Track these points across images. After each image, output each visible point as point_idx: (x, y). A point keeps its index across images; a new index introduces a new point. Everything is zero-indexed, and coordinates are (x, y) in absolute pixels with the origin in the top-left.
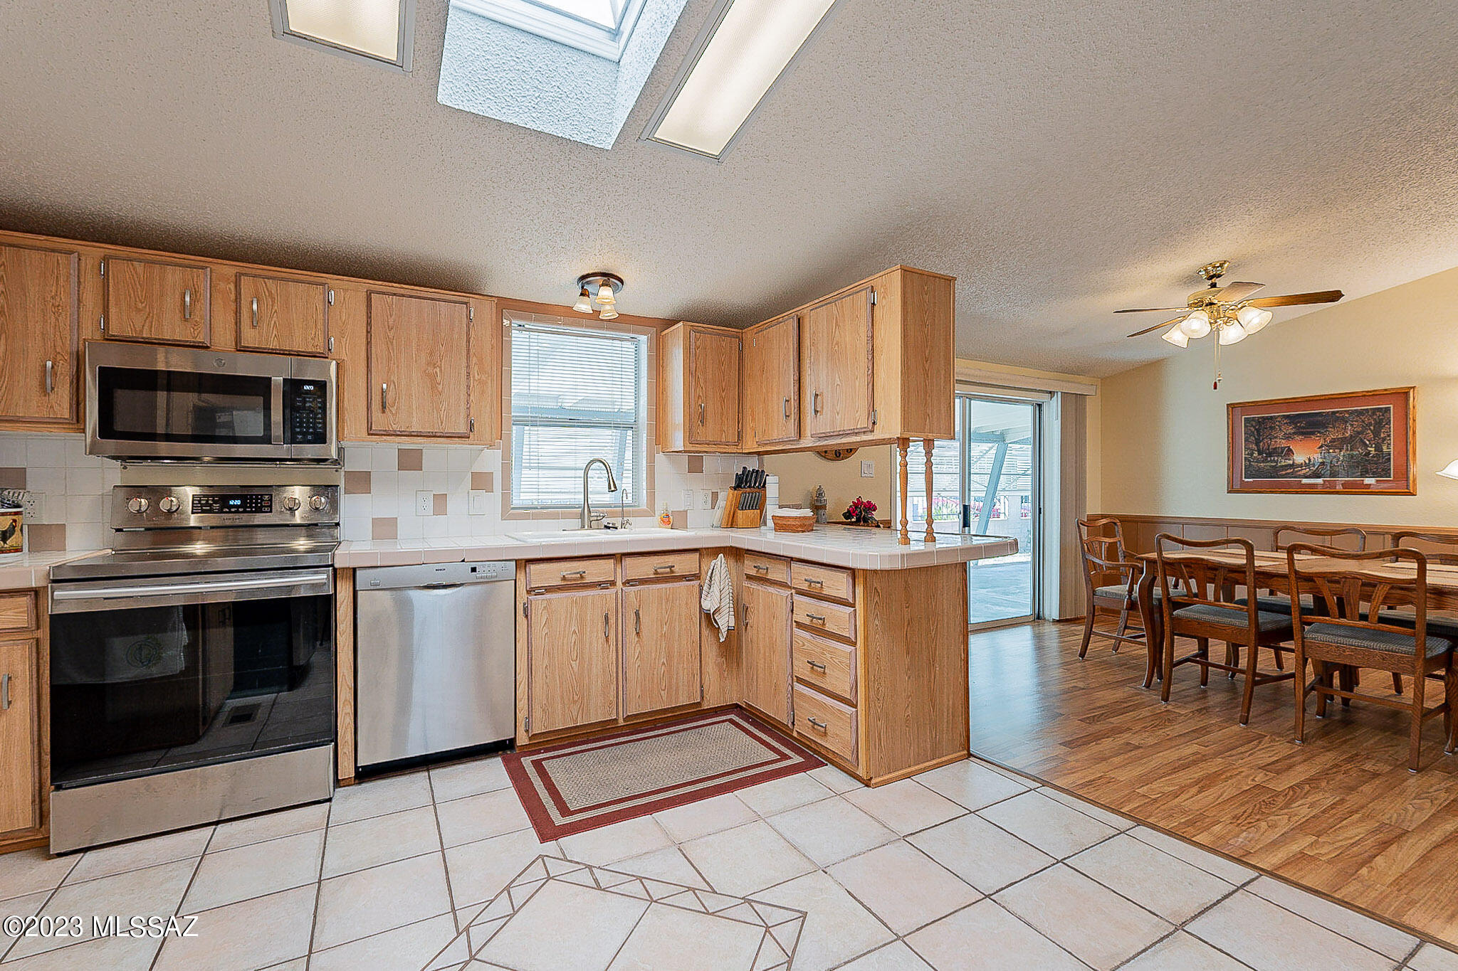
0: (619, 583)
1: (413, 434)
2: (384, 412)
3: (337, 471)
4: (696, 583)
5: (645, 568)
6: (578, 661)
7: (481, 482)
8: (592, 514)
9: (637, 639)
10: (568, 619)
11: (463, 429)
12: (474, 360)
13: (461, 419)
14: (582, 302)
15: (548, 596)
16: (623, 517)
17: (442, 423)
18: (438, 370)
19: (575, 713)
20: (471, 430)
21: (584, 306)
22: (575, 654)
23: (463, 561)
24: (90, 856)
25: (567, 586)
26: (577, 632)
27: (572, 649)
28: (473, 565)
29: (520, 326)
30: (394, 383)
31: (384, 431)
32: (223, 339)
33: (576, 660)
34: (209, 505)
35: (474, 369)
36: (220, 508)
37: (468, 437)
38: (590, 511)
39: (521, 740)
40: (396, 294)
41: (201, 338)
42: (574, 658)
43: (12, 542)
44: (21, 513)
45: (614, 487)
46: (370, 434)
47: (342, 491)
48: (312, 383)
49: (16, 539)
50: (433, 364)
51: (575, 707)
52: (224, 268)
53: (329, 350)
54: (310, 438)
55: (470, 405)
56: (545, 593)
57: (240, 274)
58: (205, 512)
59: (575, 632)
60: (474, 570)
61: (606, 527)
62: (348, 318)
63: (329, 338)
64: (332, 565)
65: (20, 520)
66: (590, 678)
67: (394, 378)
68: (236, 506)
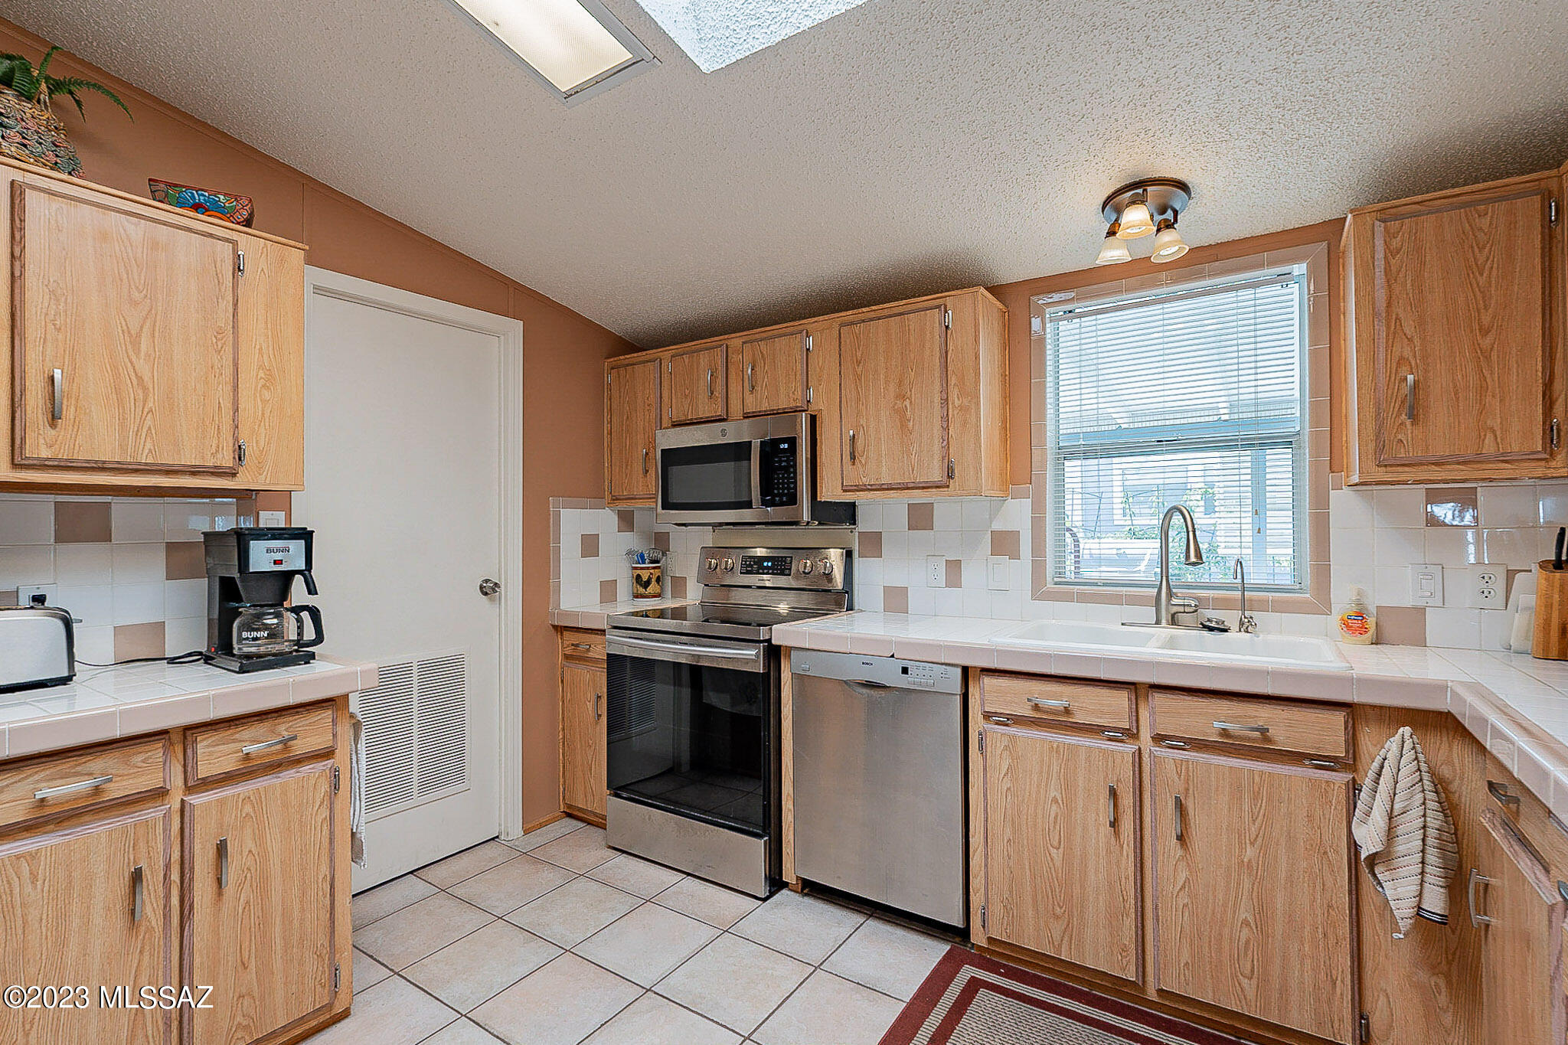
0: (1145, 735)
1: (884, 487)
2: (854, 464)
3: (852, 532)
4: (1341, 778)
5: (1212, 720)
6: (1061, 850)
7: (1004, 544)
8: (1175, 601)
9: (1180, 852)
10: (1045, 775)
11: (936, 475)
12: (953, 380)
13: (935, 461)
14: (1111, 248)
15: (1012, 730)
16: (1243, 610)
17: (913, 471)
18: (907, 402)
19: (1057, 936)
20: (949, 477)
21: (1115, 253)
22: (1057, 838)
23: (892, 656)
24: (623, 857)
25: (1042, 720)
26: (1060, 802)
27: (1052, 828)
28: (906, 664)
29: (1070, 312)
30: (863, 427)
31: (855, 486)
32: (736, 409)
33: (1058, 849)
34: (751, 566)
35: (954, 393)
36: (759, 568)
37: (948, 486)
38: (1170, 595)
39: (978, 937)
40: (863, 321)
41: (720, 412)
42: (1056, 844)
43: (650, 589)
44: (659, 567)
45: (1196, 556)
46: (845, 491)
47: (856, 555)
48: (784, 440)
49: (653, 588)
50: (902, 397)
51: (1057, 929)
52: (735, 341)
53: (809, 401)
54: (785, 499)
55: (948, 442)
56: (1007, 725)
57: (744, 343)
58: (748, 572)
59: (1057, 802)
60: (905, 671)
61: (1205, 627)
62: (825, 362)
63: (808, 388)
64: (769, 641)
65: (657, 573)
66: (1082, 887)
67: (863, 422)
68: (767, 568)
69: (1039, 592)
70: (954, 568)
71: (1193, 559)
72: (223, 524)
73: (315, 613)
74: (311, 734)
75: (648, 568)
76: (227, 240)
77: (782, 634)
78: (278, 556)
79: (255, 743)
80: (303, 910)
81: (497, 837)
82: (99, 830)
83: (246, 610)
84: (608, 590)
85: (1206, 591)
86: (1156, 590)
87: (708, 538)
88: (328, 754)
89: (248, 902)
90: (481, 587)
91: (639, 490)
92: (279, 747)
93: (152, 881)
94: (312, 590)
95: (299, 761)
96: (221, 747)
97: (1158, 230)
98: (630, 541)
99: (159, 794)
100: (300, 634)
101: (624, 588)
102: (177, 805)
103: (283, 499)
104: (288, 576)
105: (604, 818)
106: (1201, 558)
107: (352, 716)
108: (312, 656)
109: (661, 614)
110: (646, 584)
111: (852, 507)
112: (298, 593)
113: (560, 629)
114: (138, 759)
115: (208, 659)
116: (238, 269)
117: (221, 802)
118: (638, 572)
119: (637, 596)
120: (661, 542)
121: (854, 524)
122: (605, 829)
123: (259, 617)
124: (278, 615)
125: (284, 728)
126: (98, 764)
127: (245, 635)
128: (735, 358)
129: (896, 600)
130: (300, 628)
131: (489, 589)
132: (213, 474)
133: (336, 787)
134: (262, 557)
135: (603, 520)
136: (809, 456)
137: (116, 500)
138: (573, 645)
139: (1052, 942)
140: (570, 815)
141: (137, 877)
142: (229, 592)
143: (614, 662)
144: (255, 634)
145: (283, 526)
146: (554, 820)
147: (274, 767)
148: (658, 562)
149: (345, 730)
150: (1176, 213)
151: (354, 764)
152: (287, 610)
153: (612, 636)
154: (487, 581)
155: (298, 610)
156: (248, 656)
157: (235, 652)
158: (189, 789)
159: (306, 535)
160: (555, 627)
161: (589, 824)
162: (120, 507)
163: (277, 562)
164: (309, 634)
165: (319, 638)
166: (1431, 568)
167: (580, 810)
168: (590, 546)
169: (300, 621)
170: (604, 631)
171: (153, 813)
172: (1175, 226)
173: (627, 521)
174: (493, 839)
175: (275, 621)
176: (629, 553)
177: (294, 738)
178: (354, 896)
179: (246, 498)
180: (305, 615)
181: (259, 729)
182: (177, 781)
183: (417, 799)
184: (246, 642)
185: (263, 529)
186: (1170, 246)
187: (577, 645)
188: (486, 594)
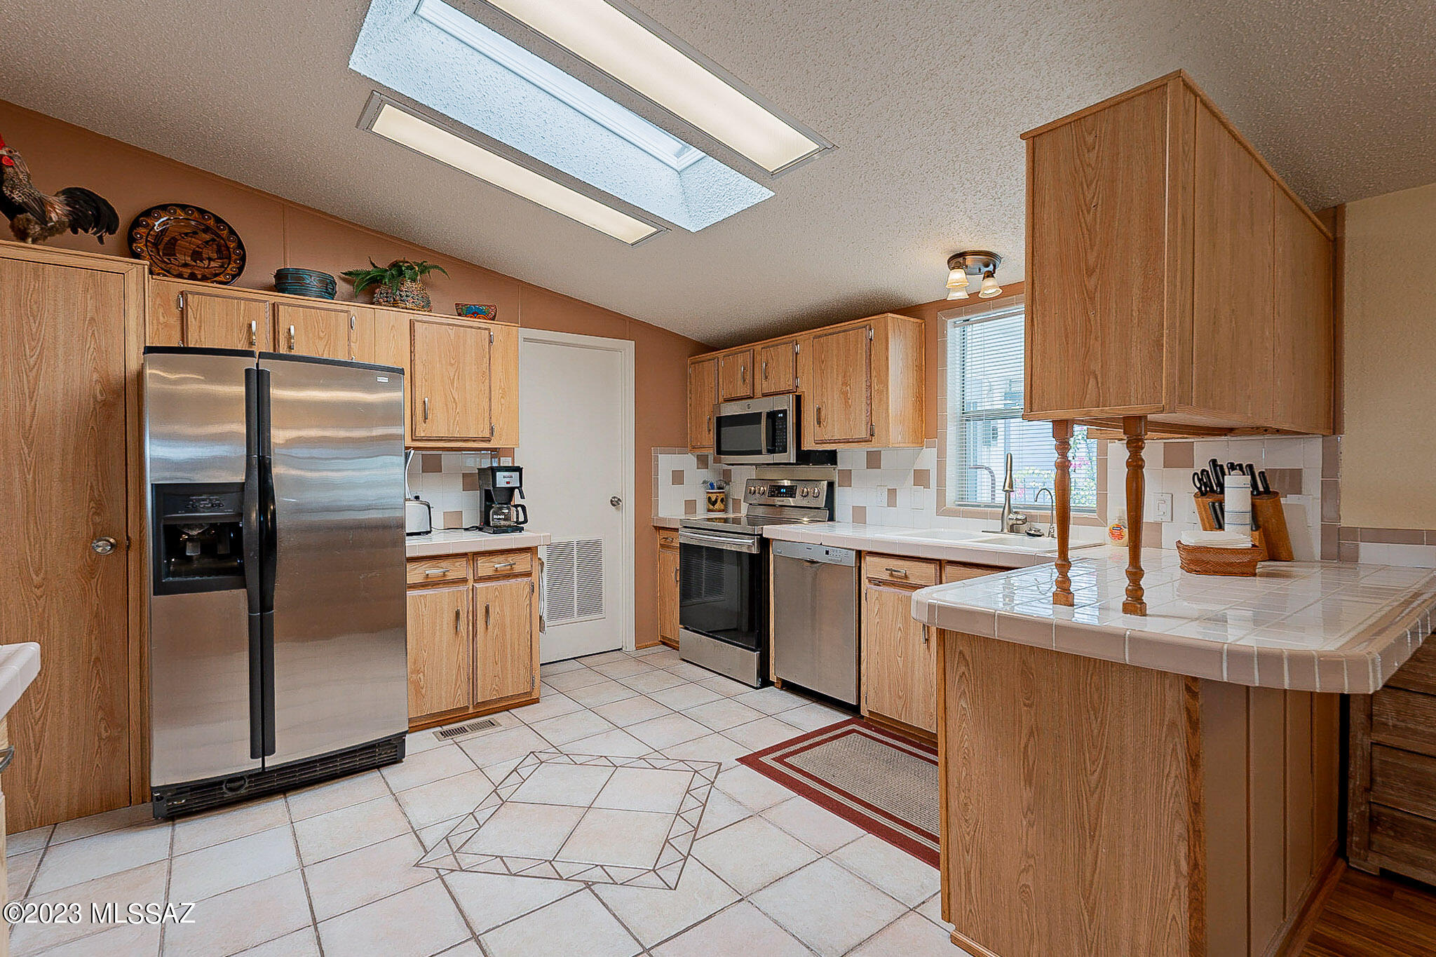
1: (836, 441)
2: (820, 426)
3: (833, 469)
6: (903, 659)
7: (921, 478)
8: (1011, 516)
10: (895, 614)
11: (864, 434)
12: (874, 374)
13: (863, 425)
14: (956, 291)
15: (881, 588)
17: (851, 431)
18: (848, 388)
19: (899, 708)
20: (871, 435)
21: (958, 294)
22: (901, 651)
23: (821, 544)
25: (894, 582)
27: (898, 645)
28: (828, 549)
29: (967, 320)
30: (825, 402)
31: (830, 440)
32: (758, 392)
33: (901, 657)
34: (774, 492)
35: (875, 380)
36: (778, 493)
37: (871, 441)
38: (1010, 512)
39: (864, 712)
40: (826, 335)
41: (749, 393)
42: (900, 654)
43: (717, 506)
44: (723, 492)
45: (1009, 487)
46: (817, 444)
47: (836, 485)
48: (780, 412)
49: (719, 505)
50: (845, 384)
51: (900, 703)
52: (758, 346)
53: (797, 386)
54: (781, 449)
55: (871, 413)
56: (880, 586)
57: (762, 348)
58: (772, 496)
59: (901, 630)
60: (827, 553)
61: (1028, 534)
62: (806, 362)
63: (797, 378)
64: (761, 535)
65: (722, 496)
66: (912, 680)
67: (825, 400)
68: (783, 493)
69: (942, 510)
70: (892, 493)
71: (1007, 488)
72: (486, 464)
73: (524, 508)
74: (522, 563)
75: (715, 493)
76: (486, 329)
77: (769, 531)
78: (508, 480)
79: (500, 564)
80: (519, 645)
81: (621, 649)
82: (445, 591)
83: (496, 506)
84: (690, 506)
85: (1036, 511)
86: (1002, 509)
87: (752, 473)
88: (528, 574)
89: (497, 635)
90: (611, 501)
91: (705, 443)
92: (509, 567)
93: (463, 616)
94: (522, 497)
95: (516, 576)
96: (487, 564)
97: (984, 279)
98: (706, 475)
99: (464, 581)
100: (518, 518)
101: (701, 505)
102: (471, 587)
103: (510, 452)
104: (512, 490)
105: (677, 643)
106: (1012, 487)
107: (540, 559)
108: (523, 529)
109: (726, 520)
110: (714, 503)
111: (834, 453)
112: (517, 499)
113: (658, 529)
114: (457, 564)
115: (480, 529)
116: (491, 342)
117: (487, 588)
118: (710, 495)
119: (709, 511)
120: (727, 477)
121: (836, 464)
122: (678, 650)
123: (501, 509)
124: (508, 508)
125: (511, 558)
126: (445, 564)
127: (495, 517)
128: (758, 358)
129: (860, 515)
130: (518, 515)
131: (615, 502)
132: (482, 441)
133: (533, 591)
134: (502, 480)
135: (687, 462)
136: (795, 421)
137: (444, 453)
138: (664, 538)
139: (897, 712)
140: (664, 643)
141: (458, 613)
142: (488, 497)
143: (685, 548)
144: (499, 517)
145: (510, 465)
146: (656, 645)
147: (507, 576)
148: (722, 489)
149: (536, 564)
150: (995, 266)
151: (541, 583)
152: (512, 506)
153: (682, 532)
154: (614, 497)
155: (516, 506)
156: (497, 527)
157: (491, 525)
158: (475, 581)
159: (519, 470)
160: (655, 527)
161: (674, 649)
162: (446, 457)
163: (508, 483)
164: (521, 519)
165: (526, 521)
166: (1165, 496)
167: (669, 639)
168: (678, 477)
169: (517, 511)
170: (678, 529)
171: (462, 588)
172: (994, 275)
173: (703, 462)
174: (619, 650)
175: (507, 511)
176: (704, 482)
177: (515, 564)
178: (541, 665)
179: (495, 452)
180: (519, 509)
181: (501, 558)
182: (471, 577)
183: (576, 618)
184: (495, 519)
185: (502, 467)
186: (990, 288)
187: (667, 538)
188: (614, 505)
